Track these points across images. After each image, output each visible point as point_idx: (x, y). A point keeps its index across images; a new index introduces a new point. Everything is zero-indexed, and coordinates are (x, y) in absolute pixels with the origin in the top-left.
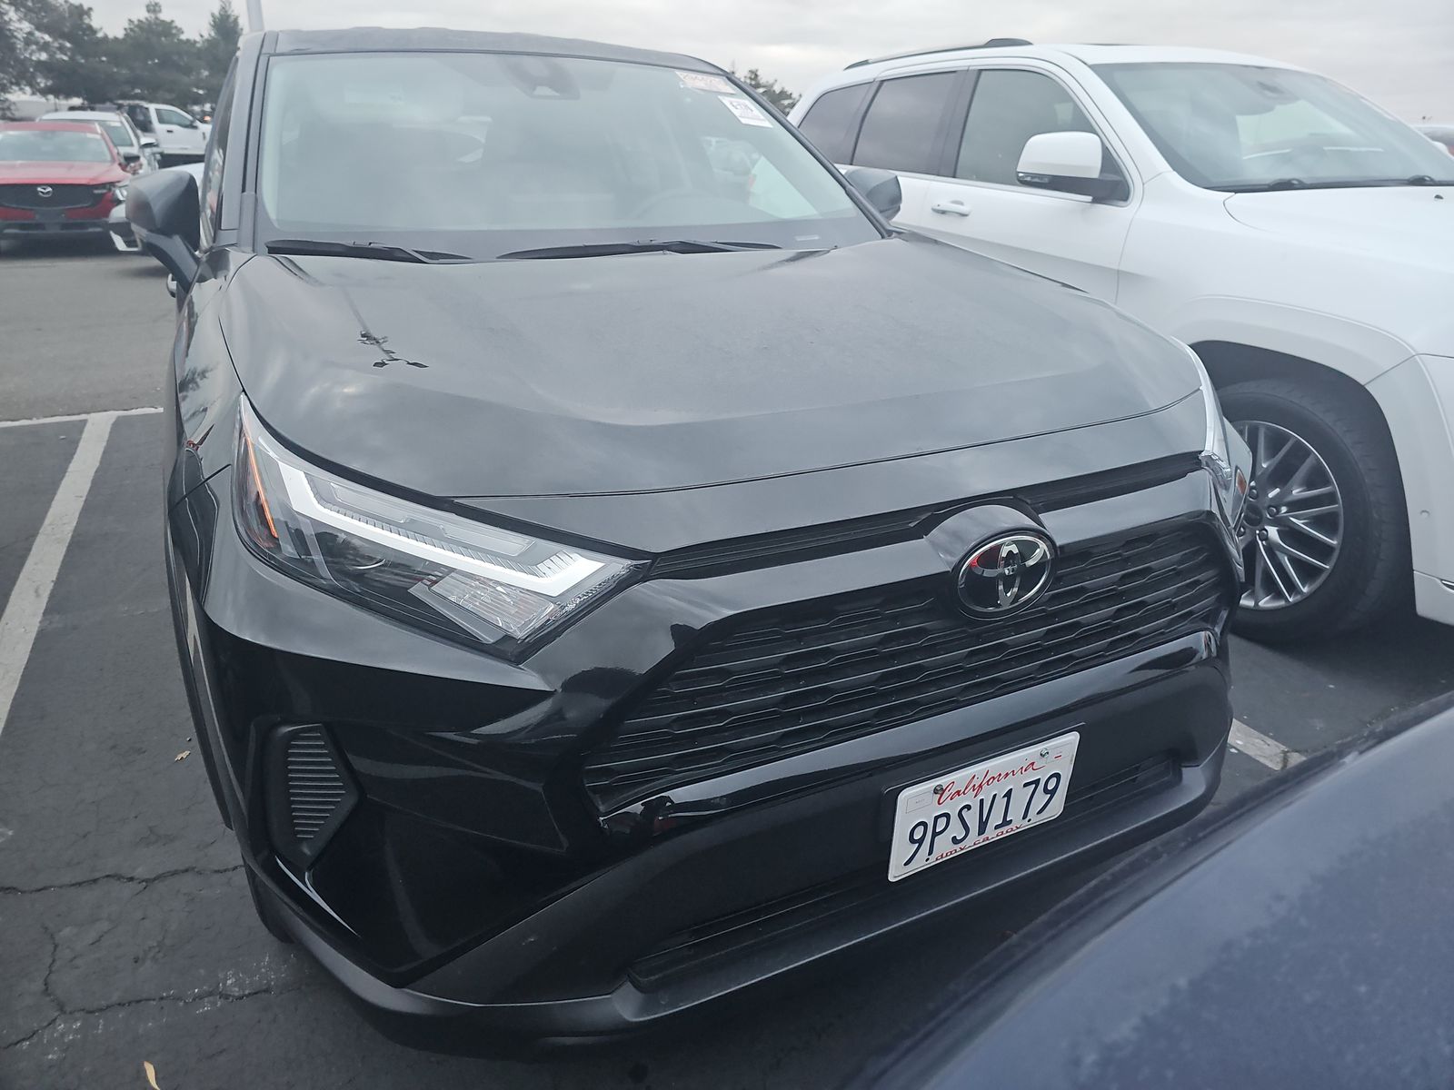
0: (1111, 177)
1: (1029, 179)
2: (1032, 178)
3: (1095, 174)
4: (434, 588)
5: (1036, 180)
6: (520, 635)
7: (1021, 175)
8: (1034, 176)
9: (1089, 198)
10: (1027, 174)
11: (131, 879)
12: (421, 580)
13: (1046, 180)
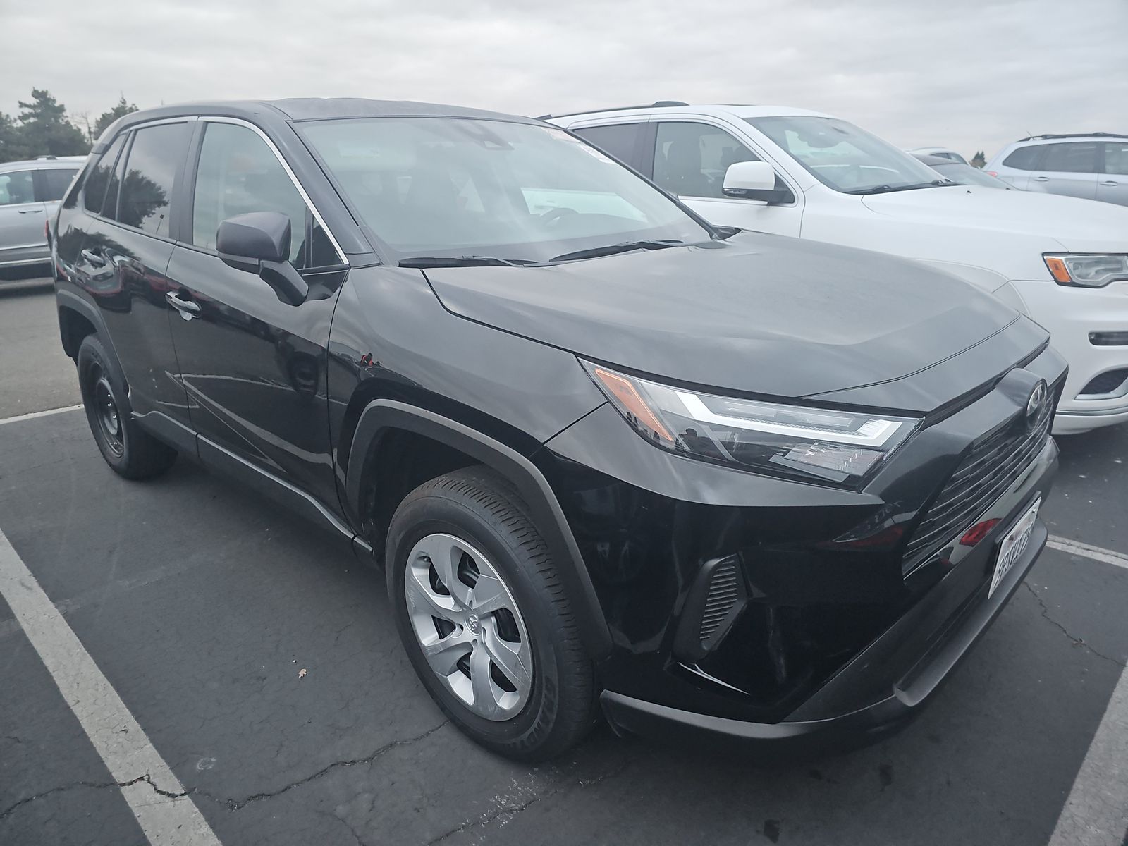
0: (781, 189)
1: (732, 192)
2: (734, 191)
3: (772, 188)
4: (786, 457)
5: (737, 192)
6: (861, 474)
7: (726, 190)
8: (735, 190)
9: (766, 203)
10: (731, 189)
11: (353, 762)
12: (775, 453)
13: (744, 192)
